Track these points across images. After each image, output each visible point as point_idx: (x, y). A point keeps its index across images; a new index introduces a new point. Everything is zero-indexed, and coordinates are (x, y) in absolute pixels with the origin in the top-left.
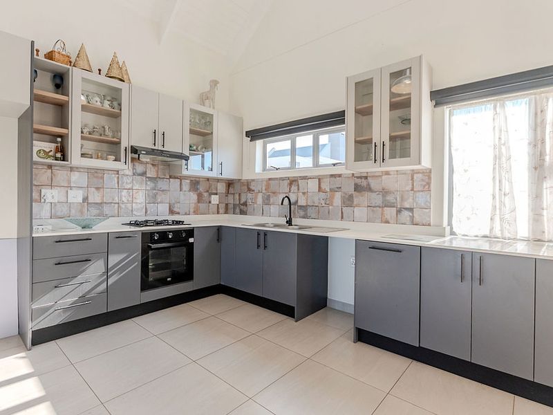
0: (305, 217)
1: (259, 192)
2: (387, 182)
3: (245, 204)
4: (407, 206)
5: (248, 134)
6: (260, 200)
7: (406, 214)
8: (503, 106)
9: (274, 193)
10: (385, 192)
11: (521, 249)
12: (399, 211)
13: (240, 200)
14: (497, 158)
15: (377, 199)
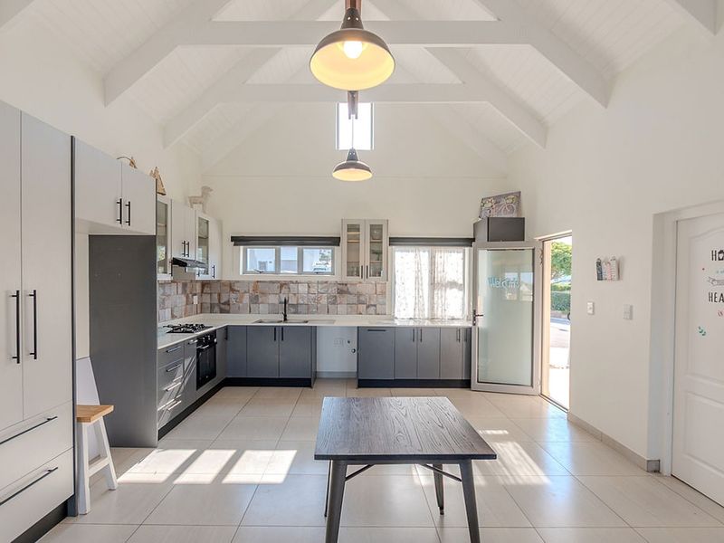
0: (296, 313)
1: (245, 292)
2: (360, 288)
3: (227, 303)
4: (372, 303)
5: (233, 239)
6: (246, 299)
7: (373, 308)
8: (419, 251)
9: (263, 293)
10: (359, 295)
11: (427, 323)
12: (368, 307)
13: (219, 300)
14: (417, 278)
15: (353, 299)
